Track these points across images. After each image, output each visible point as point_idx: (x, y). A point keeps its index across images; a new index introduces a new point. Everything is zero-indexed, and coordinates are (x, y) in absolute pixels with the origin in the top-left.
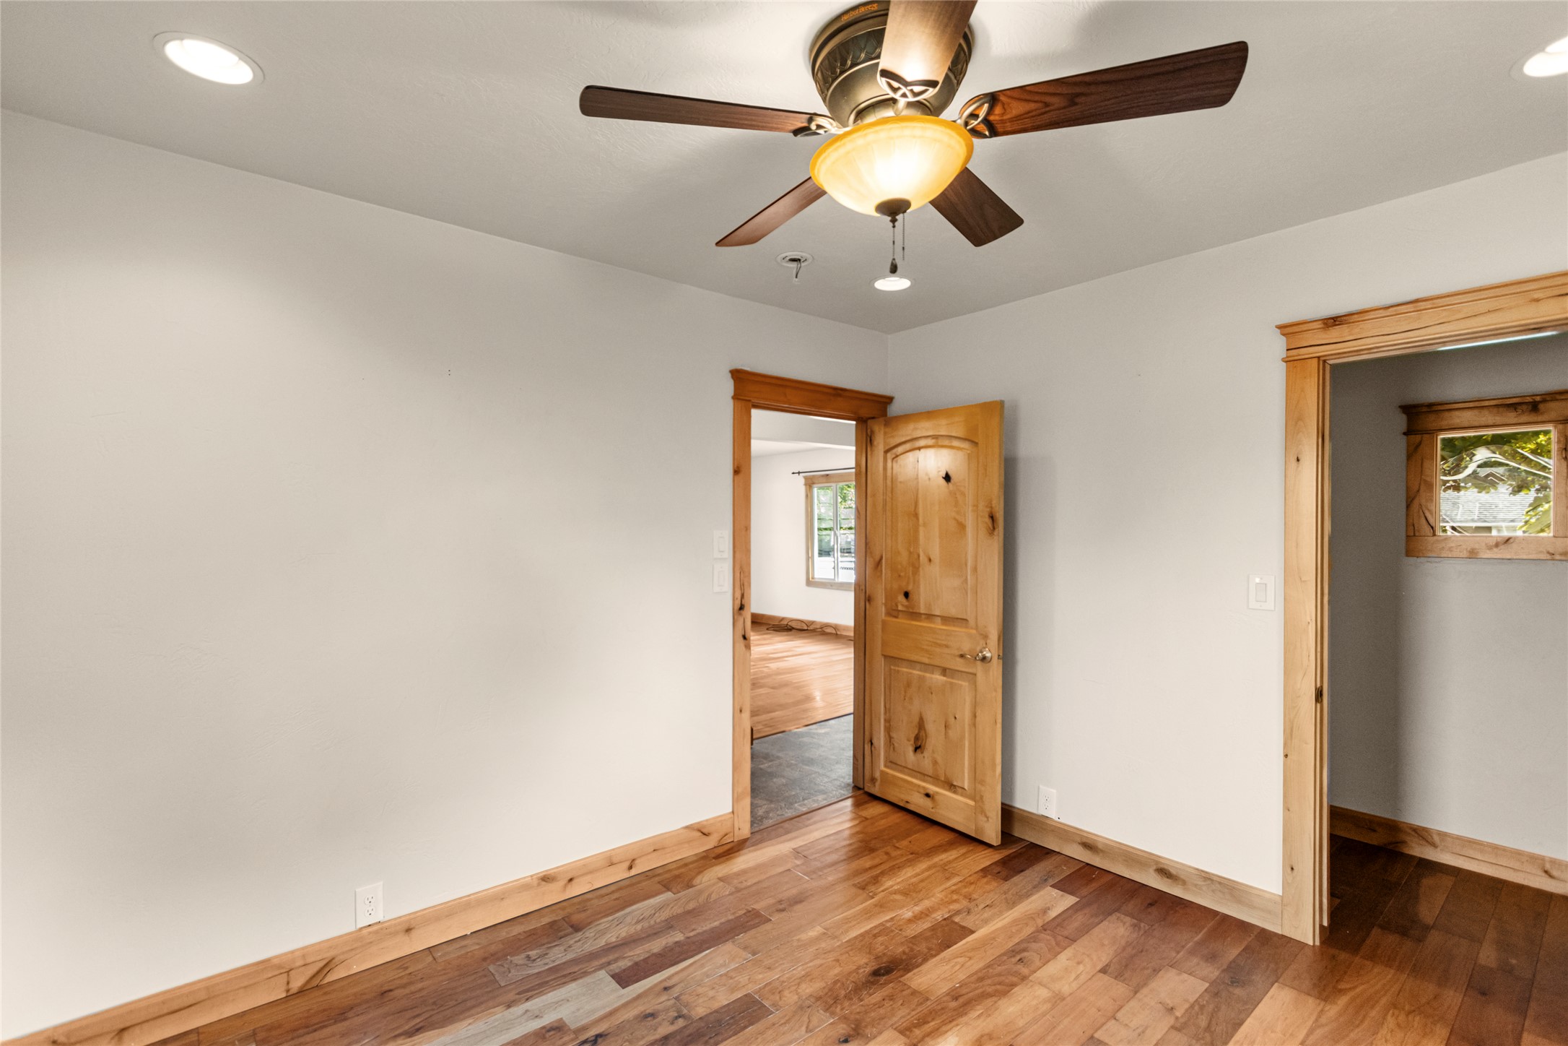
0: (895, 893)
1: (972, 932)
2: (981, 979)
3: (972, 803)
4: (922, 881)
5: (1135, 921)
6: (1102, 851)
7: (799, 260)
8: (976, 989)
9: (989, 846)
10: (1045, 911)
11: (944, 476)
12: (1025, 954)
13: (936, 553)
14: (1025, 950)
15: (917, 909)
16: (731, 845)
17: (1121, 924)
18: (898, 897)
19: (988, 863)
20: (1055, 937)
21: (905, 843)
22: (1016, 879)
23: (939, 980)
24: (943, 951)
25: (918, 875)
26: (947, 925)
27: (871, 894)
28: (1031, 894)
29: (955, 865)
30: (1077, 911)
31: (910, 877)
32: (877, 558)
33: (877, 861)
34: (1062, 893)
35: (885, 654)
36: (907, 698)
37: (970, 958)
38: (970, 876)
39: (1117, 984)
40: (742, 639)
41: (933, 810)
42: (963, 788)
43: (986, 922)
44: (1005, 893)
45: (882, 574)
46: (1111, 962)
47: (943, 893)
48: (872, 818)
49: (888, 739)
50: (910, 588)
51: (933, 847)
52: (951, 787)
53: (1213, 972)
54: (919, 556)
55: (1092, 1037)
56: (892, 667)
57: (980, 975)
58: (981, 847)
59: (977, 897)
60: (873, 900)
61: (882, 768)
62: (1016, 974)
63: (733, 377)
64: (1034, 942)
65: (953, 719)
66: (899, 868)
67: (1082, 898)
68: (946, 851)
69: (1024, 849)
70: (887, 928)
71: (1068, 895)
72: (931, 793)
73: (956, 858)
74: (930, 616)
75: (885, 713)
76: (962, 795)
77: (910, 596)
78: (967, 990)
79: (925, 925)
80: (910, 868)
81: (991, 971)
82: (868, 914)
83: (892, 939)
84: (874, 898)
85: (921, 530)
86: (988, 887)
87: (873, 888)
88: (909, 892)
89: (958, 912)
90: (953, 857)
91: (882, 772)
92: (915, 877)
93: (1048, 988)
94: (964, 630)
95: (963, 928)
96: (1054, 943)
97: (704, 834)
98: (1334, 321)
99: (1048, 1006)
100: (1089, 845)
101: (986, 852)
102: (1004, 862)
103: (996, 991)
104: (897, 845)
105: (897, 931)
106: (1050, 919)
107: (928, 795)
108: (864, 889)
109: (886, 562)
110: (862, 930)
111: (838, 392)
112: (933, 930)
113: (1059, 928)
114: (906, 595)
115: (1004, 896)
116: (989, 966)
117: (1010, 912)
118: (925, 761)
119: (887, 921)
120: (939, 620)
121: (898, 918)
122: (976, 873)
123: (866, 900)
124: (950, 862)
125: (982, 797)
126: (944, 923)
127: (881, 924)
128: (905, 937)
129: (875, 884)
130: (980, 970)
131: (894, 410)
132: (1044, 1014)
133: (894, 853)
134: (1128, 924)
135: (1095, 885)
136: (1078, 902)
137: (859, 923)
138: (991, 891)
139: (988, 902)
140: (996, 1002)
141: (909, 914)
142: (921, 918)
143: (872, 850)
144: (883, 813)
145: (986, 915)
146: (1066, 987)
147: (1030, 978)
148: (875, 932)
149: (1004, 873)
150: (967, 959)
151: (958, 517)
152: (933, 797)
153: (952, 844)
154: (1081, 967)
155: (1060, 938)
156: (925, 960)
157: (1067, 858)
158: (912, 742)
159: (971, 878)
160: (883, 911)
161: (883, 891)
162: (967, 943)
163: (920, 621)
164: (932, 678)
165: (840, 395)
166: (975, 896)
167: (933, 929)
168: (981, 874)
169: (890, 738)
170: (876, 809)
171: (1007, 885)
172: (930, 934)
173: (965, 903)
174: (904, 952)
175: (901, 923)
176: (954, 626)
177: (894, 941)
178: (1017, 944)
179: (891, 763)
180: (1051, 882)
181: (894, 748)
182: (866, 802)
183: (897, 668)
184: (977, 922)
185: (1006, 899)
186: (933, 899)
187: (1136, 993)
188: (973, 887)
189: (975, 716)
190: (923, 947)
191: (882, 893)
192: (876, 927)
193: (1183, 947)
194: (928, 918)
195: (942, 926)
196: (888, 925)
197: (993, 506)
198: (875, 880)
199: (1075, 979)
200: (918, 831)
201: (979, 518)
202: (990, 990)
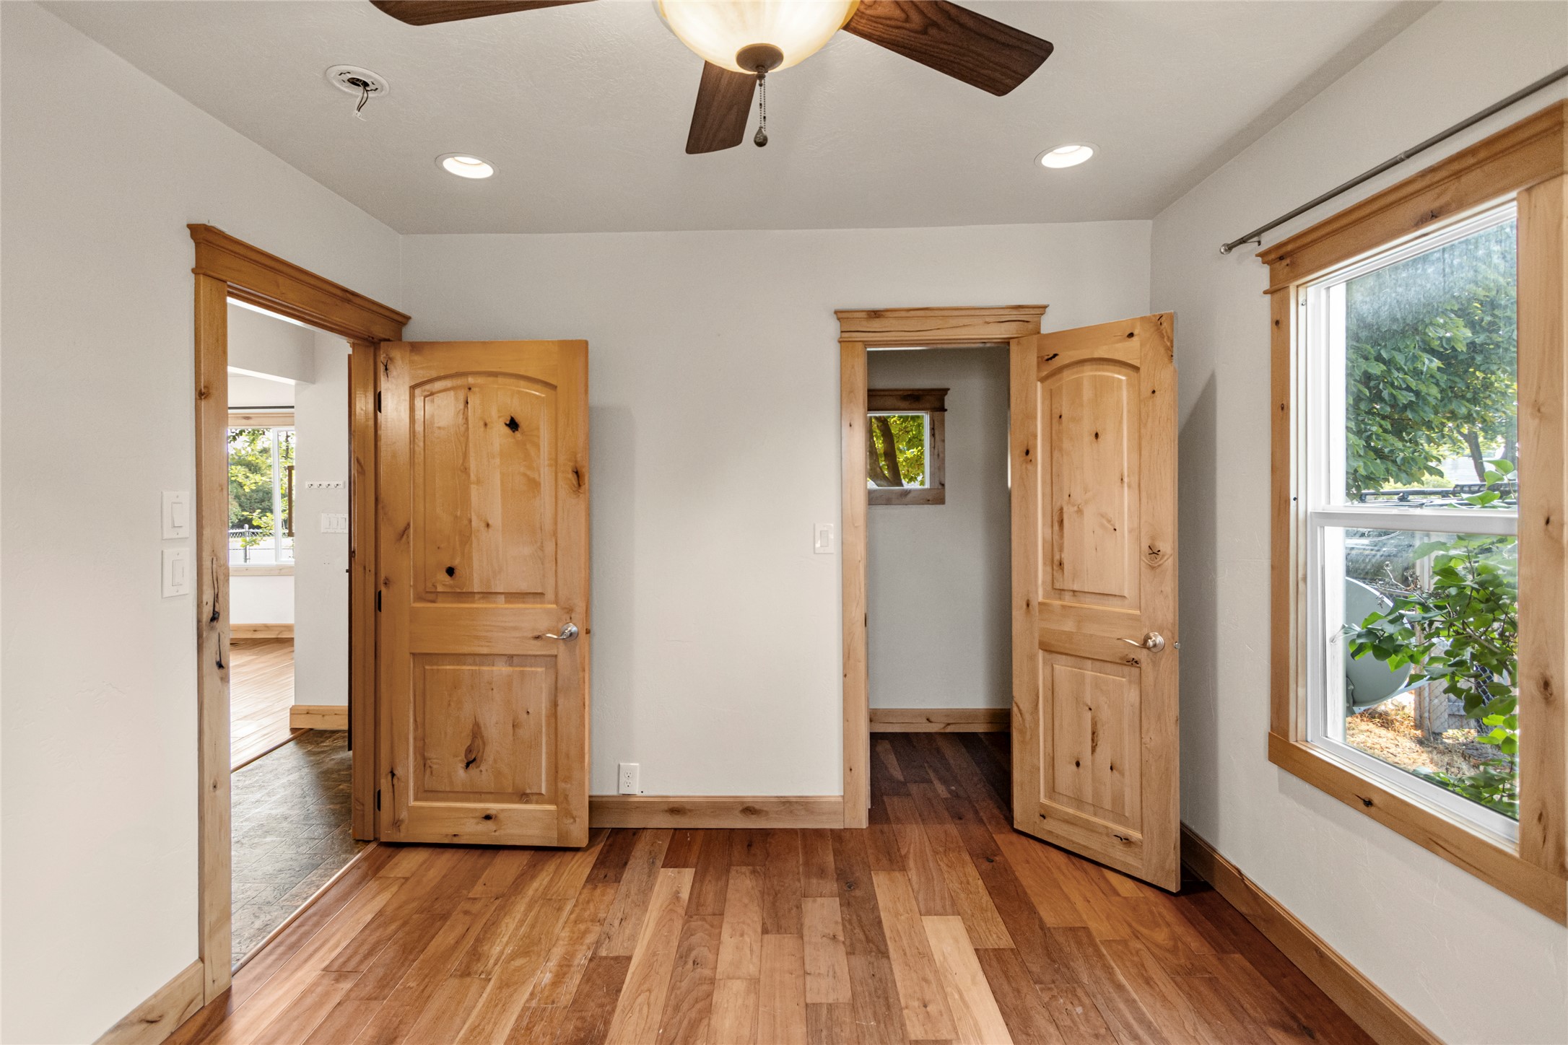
0: (513, 957)
1: (629, 959)
2: (677, 1008)
3: (553, 807)
4: (533, 926)
5: (751, 868)
6: (690, 811)
7: (366, 84)
8: (680, 1022)
9: (577, 850)
10: (676, 896)
11: (508, 423)
12: (693, 954)
13: (496, 519)
14: (690, 949)
15: (552, 964)
16: (206, 1013)
17: (743, 876)
18: (519, 962)
19: (588, 871)
20: (704, 920)
21: (478, 890)
22: (627, 875)
23: (638, 1037)
24: (617, 1000)
25: (522, 922)
26: (599, 966)
27: (483, 976)
28: (652, 885)
29: (555, 889)
30: (702, 881)
31: (517, 928)
32: (401, 526)
33: (460, 930)
34: (676, 870)
35: (413, 651)
36: (452, 704)
37: (649, 990)
38: (580, 894)
39: (784, 938)
40: (215, 667)
41: (497, 834)
42: (541, 794)
43: (633, 938)
44: (627, 896)
45: (409, 547)
46: (763, 919)
47: (567, 929)
48: (413, 875)
49: (422, 762)
50: (456, 563)
51: (516, 879)
52: (523, 797)
53: (831, 886)
54: (470, 521)
55: (807, 1005)
56: (427, 667)
57: (672, 1002)
58: (569, 855)
59: (605, 915)
60: (492, 982)
61: (412, 803)
62: (702, 980)
63: (193, 236)
64: (692, 935)
65: (525, 715)
66: (493, 924)
67: (696, 867)
68: (533, 877)
69: (611, 839)
70: (535, 1009)
71: (683, 869)
72: (492, 812)
73: (552, 880)
74: (487, 595)
75: (416, 729)
76: (537, 803)
77: (457, 572)
78: (674, 1031)
79: (574, 980)
80: (507, 917)
81: (678, 992)
82: (498, 1004)
83: (551, 1021)
84: (490, 979)
85: (474, 491)
86: (608, 898)
87: (479, 967)
88: (529, 948)
89: (598, 944)
90: (547, 880)
91: (410, 809)
92: (521, 926)
93: (738, 978)
94: (539, 606)
95: (616, 958)
96: (707, 926)
97: (152, 1022)
98: (875, 314)
99: (752, 997)
100: (676, 809)
101: (576, 858)
102: (600, 863)
103: (700, 1011)
104: (471, 895)
105: (550, 1006)
106: (687, 901)
107: (488, 817)
108: (469, 974)
109: (415, 531)
110: (507, 1031)
111: (347, 297)
112: (588, 980)
113: (700, 908)
114: (450, 571)
115: (630, 900)
116: (672, 988)
117: (648, 914)
118: (483, 776)
119: (528, 1001)
120: (502, 598)
121: (539, 989)
122: (583, 888)
123: (484, 988)
124: (548, 887)
125: (566, 797)
126: (592, 965)
127: (525, 1009)
128: (565, 1008)
129: (478, 960)
130: (668, 999)
131: (410, 333)
132: (757, 1007)
133: (476, 908)
134: (748, 874)
135: (696, 848)
136: (696, 872)
137: (495, 1024)
138: (611, 901)
139: (620, 915)
140: (709, 1025)
141: (547, 977)
142: (565, 974)
143: (445, 917)
144: (424, 862)
145: (628, 932)
146: (751, 968)
147: (717, 977)
148: (525, 1023)
149: (611, 874)
150: (648, 993)
151: (528, 473)
152: (496, 817)
153: (535, 866)
154: (747, 939)
155: (709, 918)
156: (607, 1023)
157: (655, 831)
158: (462, 756)
159: (583, 896)
160: (515, 990)
161: (495, 964)
162: (633, 973)
163: (473, 602)
164: (492, 671)
165: (349, 301)
166: (602, 915)
167: (587, 978)
168: (589, 886)
169: (425, 759)
170: (408, 862)
171: (623, 887)
172: (588, 987)
173: (597, 929)
174: (578, 1029)
175: (546, 993)
176: (524, 602)
177: (555, 1021)
178: (679, 947)
179: (425, 792)
180: (659, 863)
181: (432, 772)
182: (390, 857)
183: (435, 667)
184: (625, 945)
185: (633, 902)
186: (561, 942)
187: (802, 937)
188: (591, 906)
189: (555, 705)
190: (592, 1009)
191: (497, 967)
192: (520, 1017)
193: (798, 873)
194: (572, 969)
195: (594, 970)
196: (534, 1004)
197: (579, 459)
198: (474, 955)
199: (751, 954)
200: (484, 868)
201: (560, 475)
202: (693, 1014)
